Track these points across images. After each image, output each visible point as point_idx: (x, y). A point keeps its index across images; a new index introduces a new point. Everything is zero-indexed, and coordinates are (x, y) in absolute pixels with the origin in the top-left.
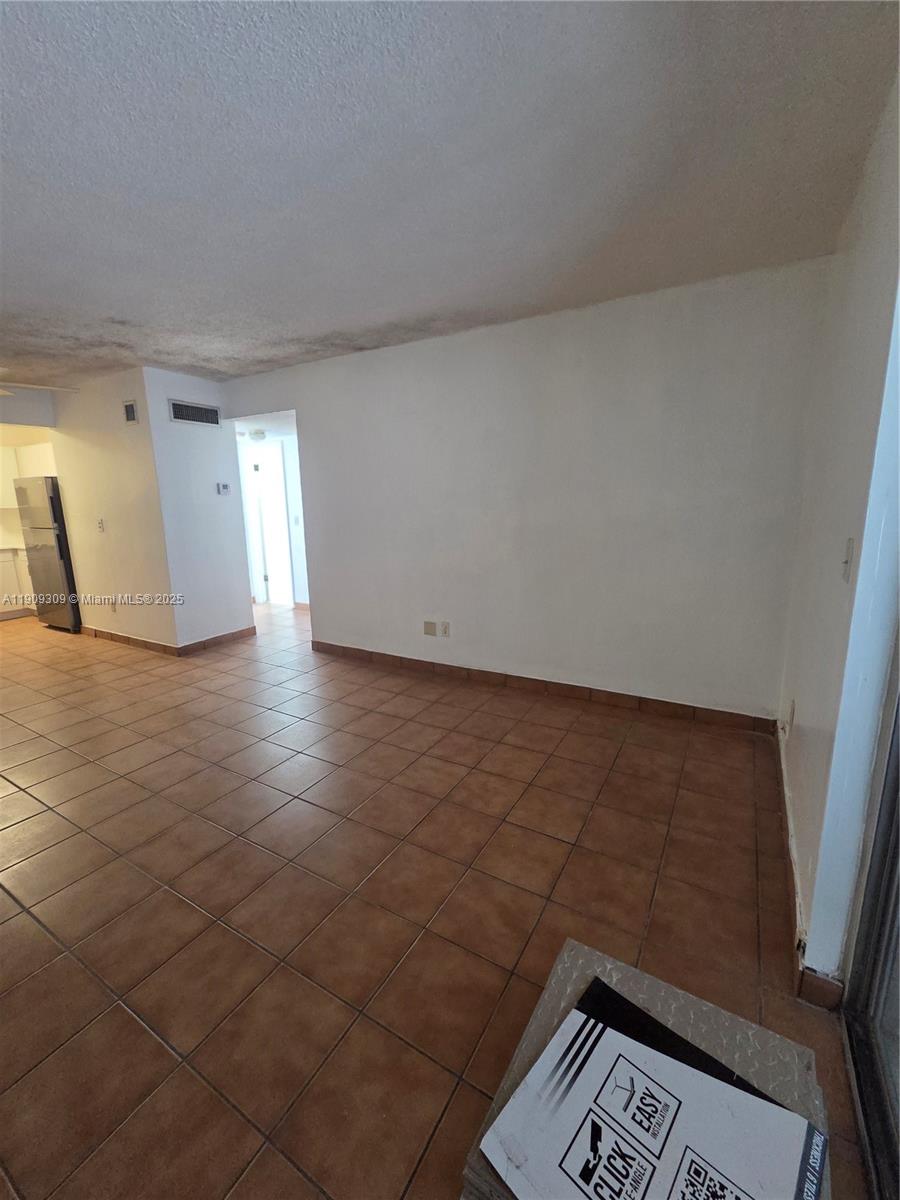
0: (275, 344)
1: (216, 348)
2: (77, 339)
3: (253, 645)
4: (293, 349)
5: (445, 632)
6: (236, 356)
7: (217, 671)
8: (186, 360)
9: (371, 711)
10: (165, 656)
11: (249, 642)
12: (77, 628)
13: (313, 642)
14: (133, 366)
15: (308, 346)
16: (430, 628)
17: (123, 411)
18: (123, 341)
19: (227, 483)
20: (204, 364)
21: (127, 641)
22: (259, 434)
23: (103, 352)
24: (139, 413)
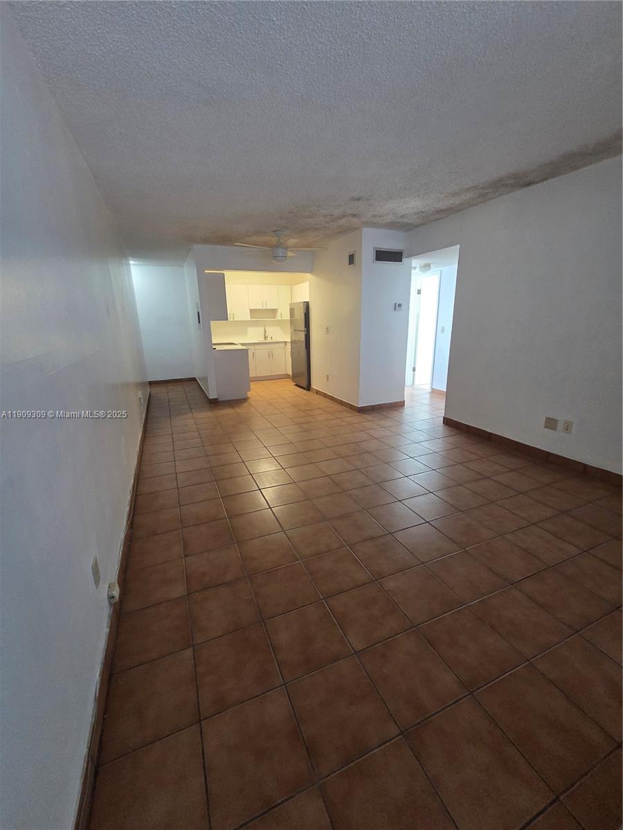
0: (455, 194)
1: (410, 206)
2: (332, 215)
3: (402, 412)
4: (469, 195)
5: (567, 428)
6: (423, 210)
7: (379, 425)
8: (390, 218)
9: (488, 478)
10: (351, 411)
11: (401, 410)
12: (308, 388)
13: (444, 418)
14: (357, 229)
15: (482, 191)
16: (551, 424)
17: (347, 258)
18: (355, 213)
19: (401, 303)
20: (399, 220)
21: (332, 398)
22: (427, 267)
23: (343, 222)
24: (356, 260)
